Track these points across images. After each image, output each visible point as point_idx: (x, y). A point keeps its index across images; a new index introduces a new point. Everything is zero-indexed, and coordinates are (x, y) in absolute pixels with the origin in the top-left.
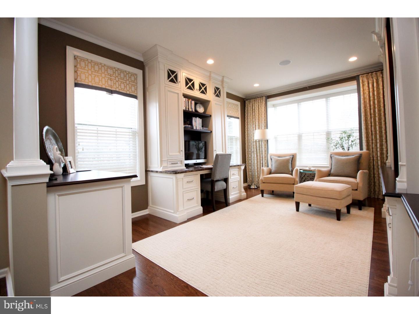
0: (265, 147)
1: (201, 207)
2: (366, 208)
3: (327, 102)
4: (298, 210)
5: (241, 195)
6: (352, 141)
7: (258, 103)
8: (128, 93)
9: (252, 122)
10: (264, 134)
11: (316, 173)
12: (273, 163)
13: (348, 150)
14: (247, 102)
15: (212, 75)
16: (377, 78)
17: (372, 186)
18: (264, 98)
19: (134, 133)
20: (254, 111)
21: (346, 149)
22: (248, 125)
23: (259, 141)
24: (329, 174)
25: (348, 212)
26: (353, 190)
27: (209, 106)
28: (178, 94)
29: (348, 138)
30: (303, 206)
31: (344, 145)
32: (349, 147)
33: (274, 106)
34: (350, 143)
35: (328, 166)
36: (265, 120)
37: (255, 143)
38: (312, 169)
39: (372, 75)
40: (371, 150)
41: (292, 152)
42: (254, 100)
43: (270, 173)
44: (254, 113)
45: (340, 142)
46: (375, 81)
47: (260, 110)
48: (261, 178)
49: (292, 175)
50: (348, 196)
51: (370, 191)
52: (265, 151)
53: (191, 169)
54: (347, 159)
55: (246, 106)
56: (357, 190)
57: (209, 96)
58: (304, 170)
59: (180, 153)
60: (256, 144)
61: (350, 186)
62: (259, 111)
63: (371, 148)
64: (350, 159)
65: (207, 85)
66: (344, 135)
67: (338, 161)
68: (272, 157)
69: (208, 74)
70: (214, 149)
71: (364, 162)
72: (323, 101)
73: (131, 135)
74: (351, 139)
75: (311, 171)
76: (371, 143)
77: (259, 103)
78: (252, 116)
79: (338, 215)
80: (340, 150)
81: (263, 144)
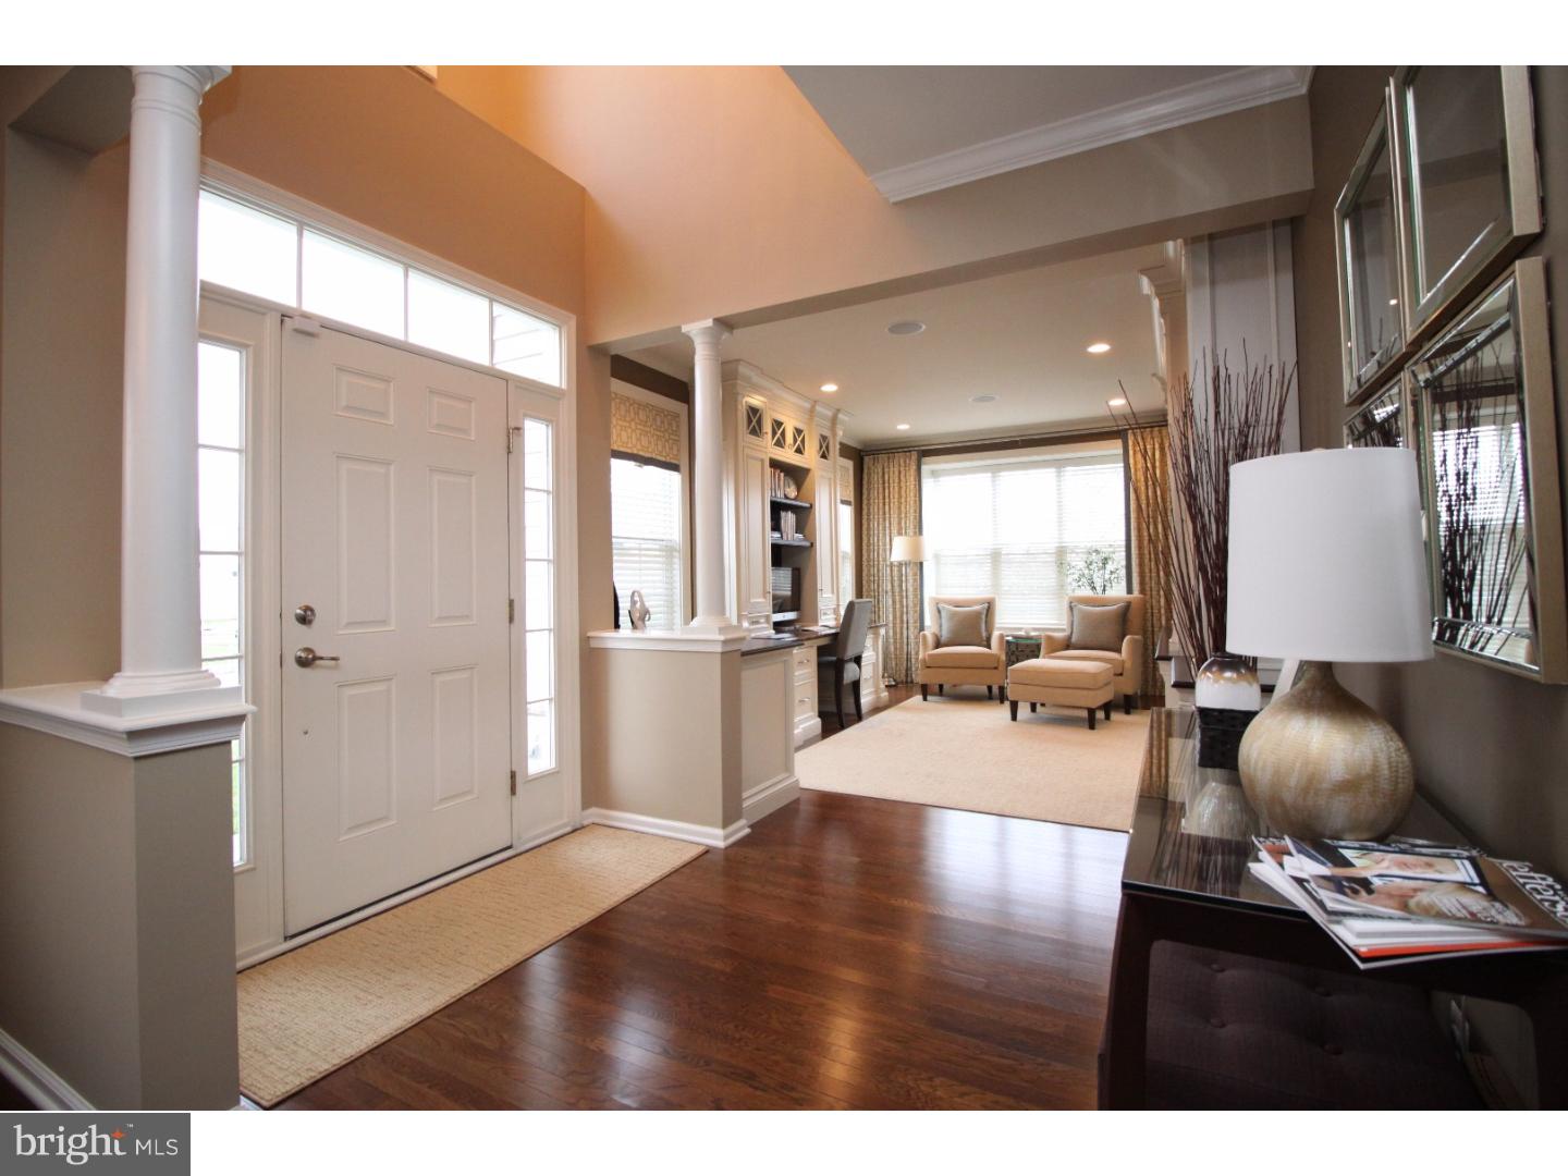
0: (915, 580)
1: (819, 720)
2: (1139, 711)
3: (1059, 476)
4: (1014, 718)
5: (878, 698)
6: (1112, 573)
7: (896, 466)
8: (668, 460)
9: (881, 513)
10: (916, 549)
11: (1043, 642)
12: (944, 621)
13: (1104, 590)
14: (866, 459)
15: (818, 408)
16: (1162, 440)
17: (1150, 670)
18: (914, 456)
19: (669, 551)
20: (887, 485)
21: (1099, 590)
22: (868, 520)
23: (900, 566)
24: (1068, 645)
25: (1108, 717)
26: (1116, 675)
27: (808, 479)
28: (762, 461)
29: (1104, 564)
30: (1024, 711)
31: (1095, 580)
32: (1105, 586)
33: (934, 474)
34: (1107, 577)
35: (1064, 627)
36: (915, 511)
37: (888, 569)
38: (1033, 634)
39: (1152, 432)
40: (1149, 593)
41: (986, 595)
42: (889, 458)
43: (938, 645)
44: (887, 491)
45: (1086, 572)
46: (1157, 446)
47: (903, 484)
48: (921, 657)
49: (989, 647)
50: (1107, 684)
51: (1145, 681)
52: (915, 590)
54: (1103, 613)
55: (866, 471)
56: (1121, 674)
57: (809, 459)
58: (1015, 637)
59: (765, 597)
60: (891, 570)
61: (1109, 666)
62: (900, 488)
63: (1148, 588)
64: (1109, 612)
65: (806, 433)
66: (1094, 557)
67: (1086, 617)
68: (940, 606)
69: (807, 405)
70: (819, 587)
71: (1135, 619)
72: (1048, 474)
73: (663, 556)
74: (1110, 567)
75: (1031, 638)
76: (1147, 579)
77: (900, 465)
78: (881, 497)
79: (1092, 724)
80: (1086, 592)
81: (910, 572)
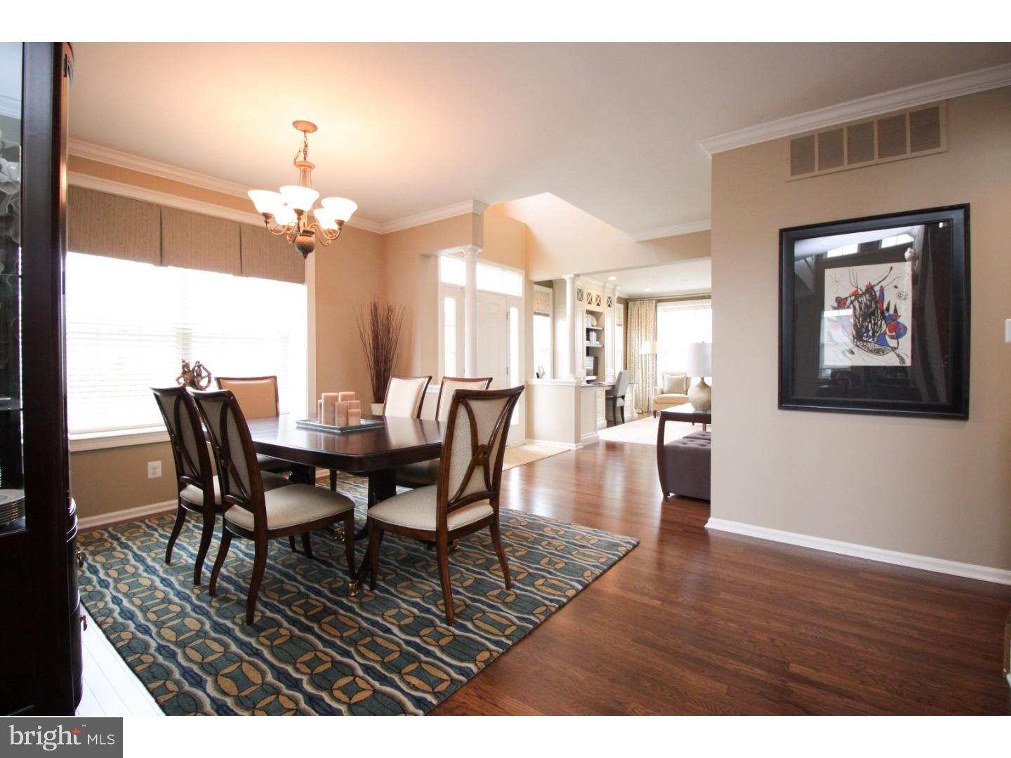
0: (653, 363)
1: (606, 420)
5: (633, 415)
7: (645, 307)
8: (543, 311)
9: (637, 330)
10: (654, 348)
12: (666, 382)
14: (630, 303)
15: (607, 286)
18: (654, 301)
20: (640, 316)
23: (646, 355)
27: (602, 318)
28: (583, 311)
33: (663, 311)
36: (654, 329)
37: (640, 357)
42: (641, 303)
43: (662, 393)
44: (640, 319)
47: (648, 316)
48: (654, 398)
49: (687, 395)
52: (653, 368)
53: (591, 384)
55: (629, 309)
57: (603, 307)
59: (583, 369)
65: (601, 297)
68: (664, 375)
69: (603, 285)
70: (606, 365)
78: (637, 322)
81: (650, 359)
